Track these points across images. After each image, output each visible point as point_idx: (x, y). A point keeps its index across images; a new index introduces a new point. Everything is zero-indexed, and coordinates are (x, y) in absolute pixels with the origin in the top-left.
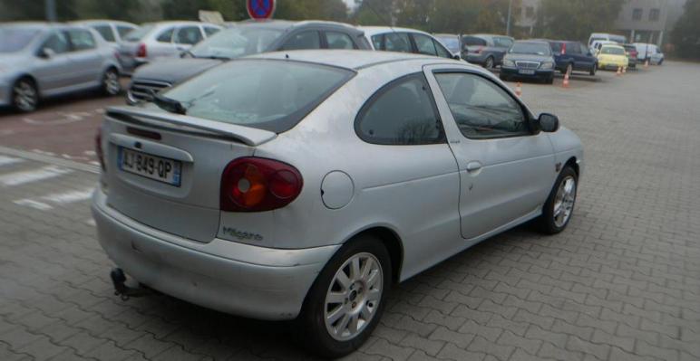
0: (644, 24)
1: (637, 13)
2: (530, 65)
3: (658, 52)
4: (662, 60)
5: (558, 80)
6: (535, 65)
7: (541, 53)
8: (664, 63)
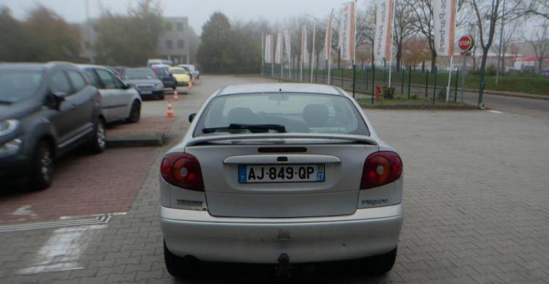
0: (176, 51)
1: (169, 44)
2: (148, 87)
3: (196, 70)
4: (199, 75)
5: (171, 96)
6: (151, 87)
7: (149, 77)
8: (201, 77)
